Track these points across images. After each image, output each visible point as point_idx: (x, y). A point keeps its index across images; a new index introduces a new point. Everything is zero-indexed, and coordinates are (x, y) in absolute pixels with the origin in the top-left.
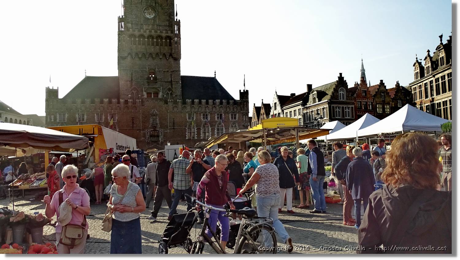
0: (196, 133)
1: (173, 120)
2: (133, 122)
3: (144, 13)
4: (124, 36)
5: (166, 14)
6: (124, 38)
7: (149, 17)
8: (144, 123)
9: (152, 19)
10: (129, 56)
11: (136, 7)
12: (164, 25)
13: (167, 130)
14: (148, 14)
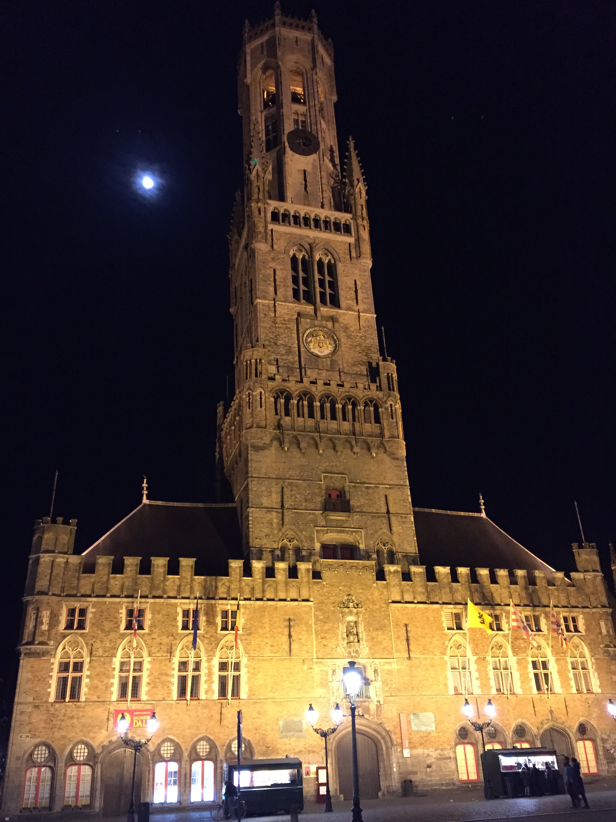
0: (475, 675)
1: (405, 631)
2: (290, 636)
3: (306, 343)
4: (261, 393)
5: (358, 349)
6: (261, 398)
7: (320, 354)
8: (323, 638)
9: (326, 357)
10: (275, 443)
11: (287, 328)
12: (356, 374)
13: (390, 663)
14: (317, 345)
